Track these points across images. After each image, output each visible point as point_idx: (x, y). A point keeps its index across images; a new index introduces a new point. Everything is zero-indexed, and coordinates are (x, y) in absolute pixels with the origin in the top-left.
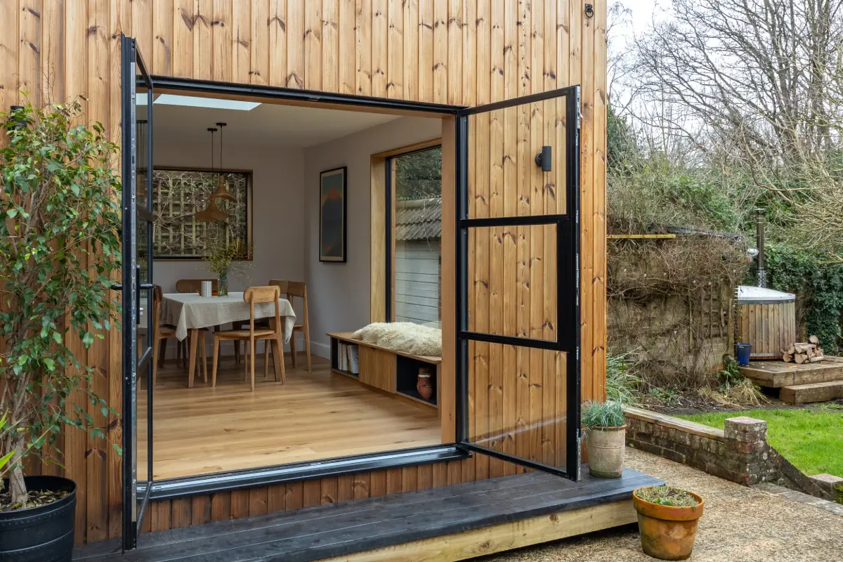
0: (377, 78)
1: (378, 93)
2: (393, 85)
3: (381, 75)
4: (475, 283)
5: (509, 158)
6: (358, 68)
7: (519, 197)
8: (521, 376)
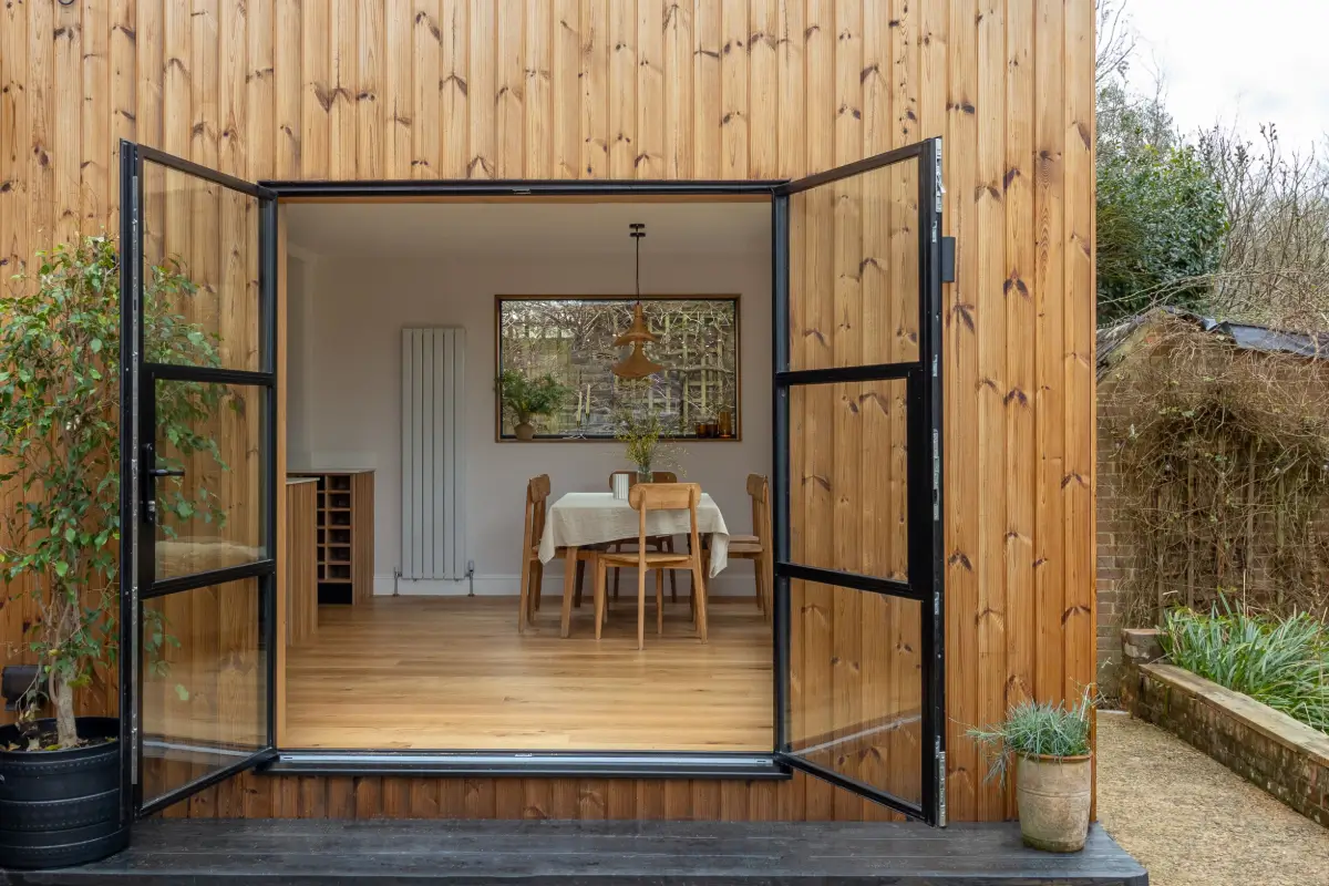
0: (619, 150)
1: (620, 171)
2: (647, 157)
3: (626, 143)
4: (804, 480)
5: (874, 263)
6: (585, 135)
7: (896, 329)
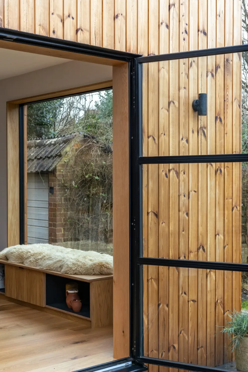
0: (69, 22)
1: (69, 37)
2: (82, 30)
3: (72, 19)
4: (148, 213)
5: (173, 102)
6: (52, 11)
7: (181, 137)
8: (182, 293)
